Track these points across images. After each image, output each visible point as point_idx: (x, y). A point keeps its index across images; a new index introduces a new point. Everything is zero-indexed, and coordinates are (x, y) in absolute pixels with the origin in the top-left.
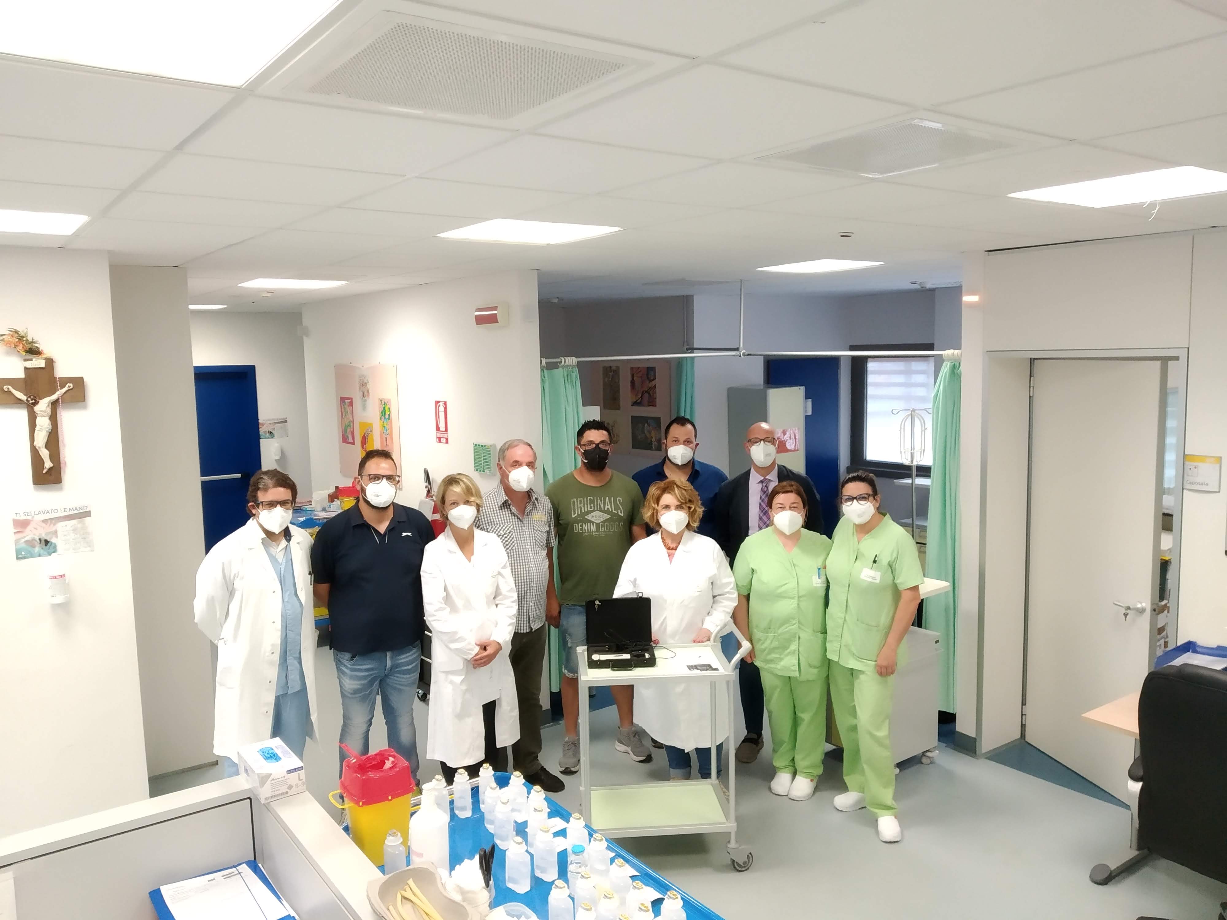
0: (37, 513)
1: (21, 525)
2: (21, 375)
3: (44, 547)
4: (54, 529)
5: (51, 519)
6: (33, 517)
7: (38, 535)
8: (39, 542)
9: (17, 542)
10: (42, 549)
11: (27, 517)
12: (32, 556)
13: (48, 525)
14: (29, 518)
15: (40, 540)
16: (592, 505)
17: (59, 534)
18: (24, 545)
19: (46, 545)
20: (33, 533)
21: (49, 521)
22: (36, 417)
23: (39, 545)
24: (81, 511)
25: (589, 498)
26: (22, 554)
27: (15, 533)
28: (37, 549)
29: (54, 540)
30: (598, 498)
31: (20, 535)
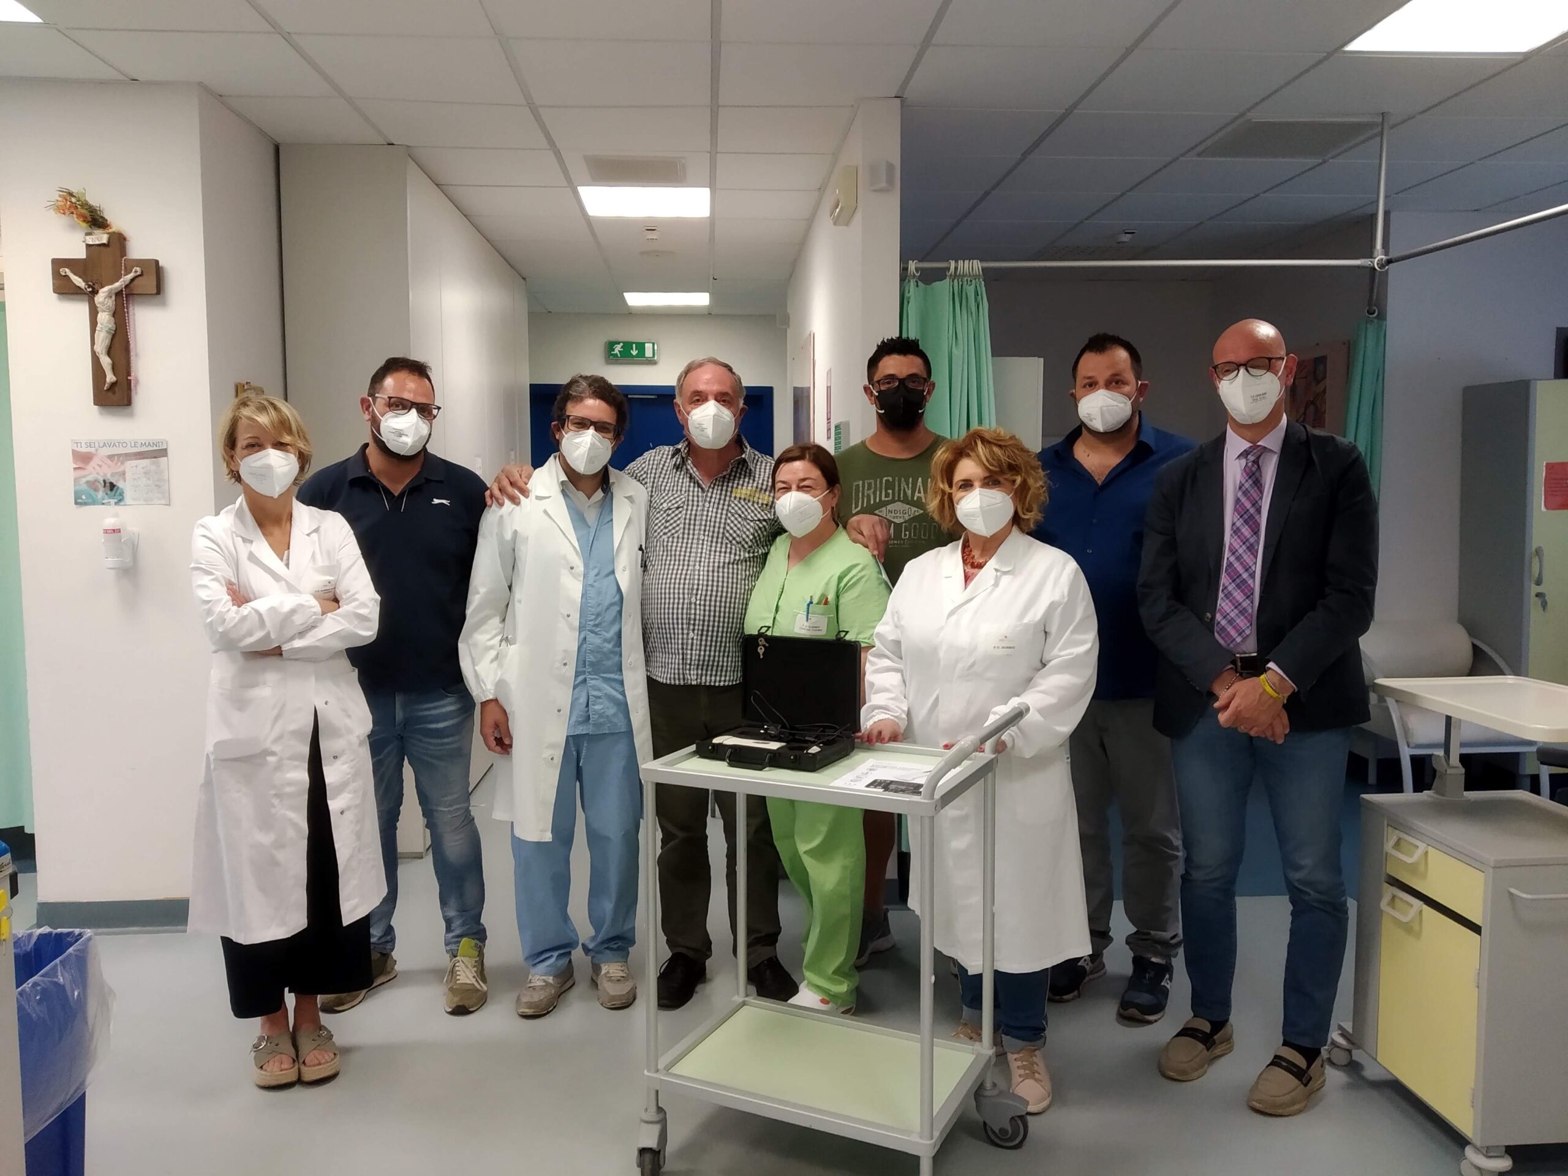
0: (101, 445)
1: (82, 459)
2: (81, 254)
3: (109, 492)
4: (121, 469)
5: (119, 455)
6: (97, 450)
7: (102, 474)
8: (103, 484)
9: (76, 480)
10: (107, 494)
11: (89, 450)
12: (94, 502)
13: (115, 462)
14: (92, 450)
15: (104, 481)
16: (890, 491)
17: (127, 475)
18: (84, 487)
19: (111, 490)
20: (98, 471)
21: (116, 457)
22: (98, 313)
23: (103, 489)
24: (155, 448)
25: (885, 478)
26: (82, 499)
27: (75, 469)
28: (100, 494)
29: (120, 484)
30: (903, 480)
31: (81, 473)
